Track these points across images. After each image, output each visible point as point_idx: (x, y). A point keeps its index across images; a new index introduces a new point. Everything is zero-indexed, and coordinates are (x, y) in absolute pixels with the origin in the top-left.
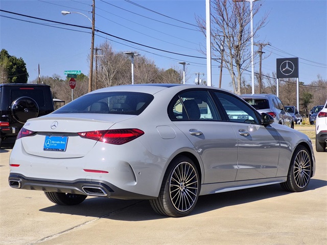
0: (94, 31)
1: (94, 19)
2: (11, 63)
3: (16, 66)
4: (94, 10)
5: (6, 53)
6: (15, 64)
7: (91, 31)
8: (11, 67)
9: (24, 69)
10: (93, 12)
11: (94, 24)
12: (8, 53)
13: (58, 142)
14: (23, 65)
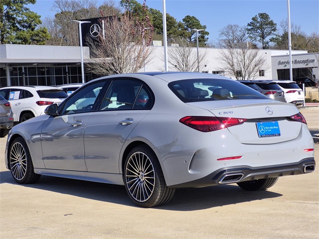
13: (272, 128)
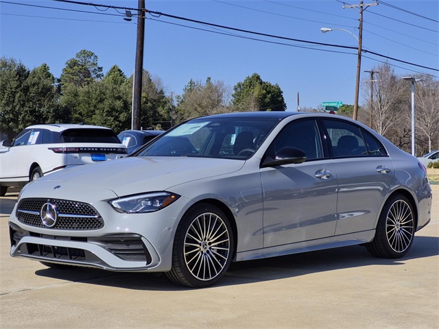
0: (361, 51)
1: (361, 37)
2: (265, 91)
3: (270, 95)
4: (361, 25)
5: (258, 78)
6: (268, 92)
7: (357, 51)
8: (265, 96)
9: (280, 99)
10: (361, 28)
11: (361, 43)
12: (261, 78)
14: (279, 93)
